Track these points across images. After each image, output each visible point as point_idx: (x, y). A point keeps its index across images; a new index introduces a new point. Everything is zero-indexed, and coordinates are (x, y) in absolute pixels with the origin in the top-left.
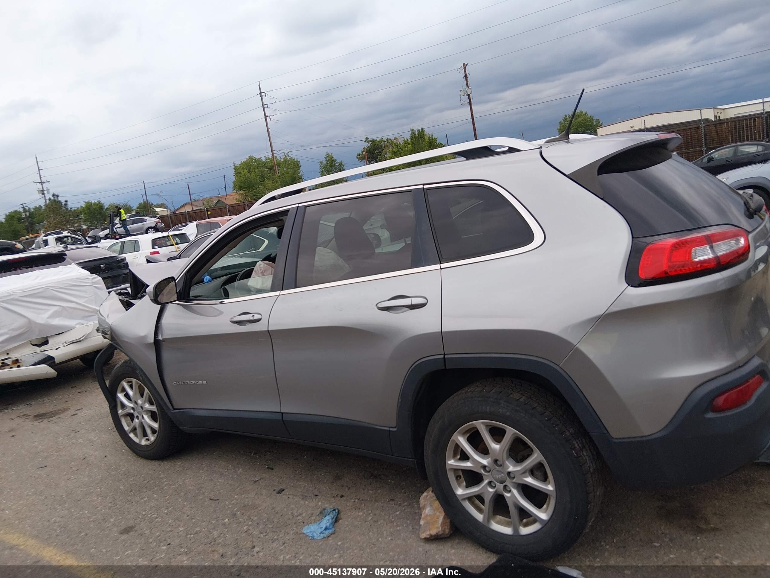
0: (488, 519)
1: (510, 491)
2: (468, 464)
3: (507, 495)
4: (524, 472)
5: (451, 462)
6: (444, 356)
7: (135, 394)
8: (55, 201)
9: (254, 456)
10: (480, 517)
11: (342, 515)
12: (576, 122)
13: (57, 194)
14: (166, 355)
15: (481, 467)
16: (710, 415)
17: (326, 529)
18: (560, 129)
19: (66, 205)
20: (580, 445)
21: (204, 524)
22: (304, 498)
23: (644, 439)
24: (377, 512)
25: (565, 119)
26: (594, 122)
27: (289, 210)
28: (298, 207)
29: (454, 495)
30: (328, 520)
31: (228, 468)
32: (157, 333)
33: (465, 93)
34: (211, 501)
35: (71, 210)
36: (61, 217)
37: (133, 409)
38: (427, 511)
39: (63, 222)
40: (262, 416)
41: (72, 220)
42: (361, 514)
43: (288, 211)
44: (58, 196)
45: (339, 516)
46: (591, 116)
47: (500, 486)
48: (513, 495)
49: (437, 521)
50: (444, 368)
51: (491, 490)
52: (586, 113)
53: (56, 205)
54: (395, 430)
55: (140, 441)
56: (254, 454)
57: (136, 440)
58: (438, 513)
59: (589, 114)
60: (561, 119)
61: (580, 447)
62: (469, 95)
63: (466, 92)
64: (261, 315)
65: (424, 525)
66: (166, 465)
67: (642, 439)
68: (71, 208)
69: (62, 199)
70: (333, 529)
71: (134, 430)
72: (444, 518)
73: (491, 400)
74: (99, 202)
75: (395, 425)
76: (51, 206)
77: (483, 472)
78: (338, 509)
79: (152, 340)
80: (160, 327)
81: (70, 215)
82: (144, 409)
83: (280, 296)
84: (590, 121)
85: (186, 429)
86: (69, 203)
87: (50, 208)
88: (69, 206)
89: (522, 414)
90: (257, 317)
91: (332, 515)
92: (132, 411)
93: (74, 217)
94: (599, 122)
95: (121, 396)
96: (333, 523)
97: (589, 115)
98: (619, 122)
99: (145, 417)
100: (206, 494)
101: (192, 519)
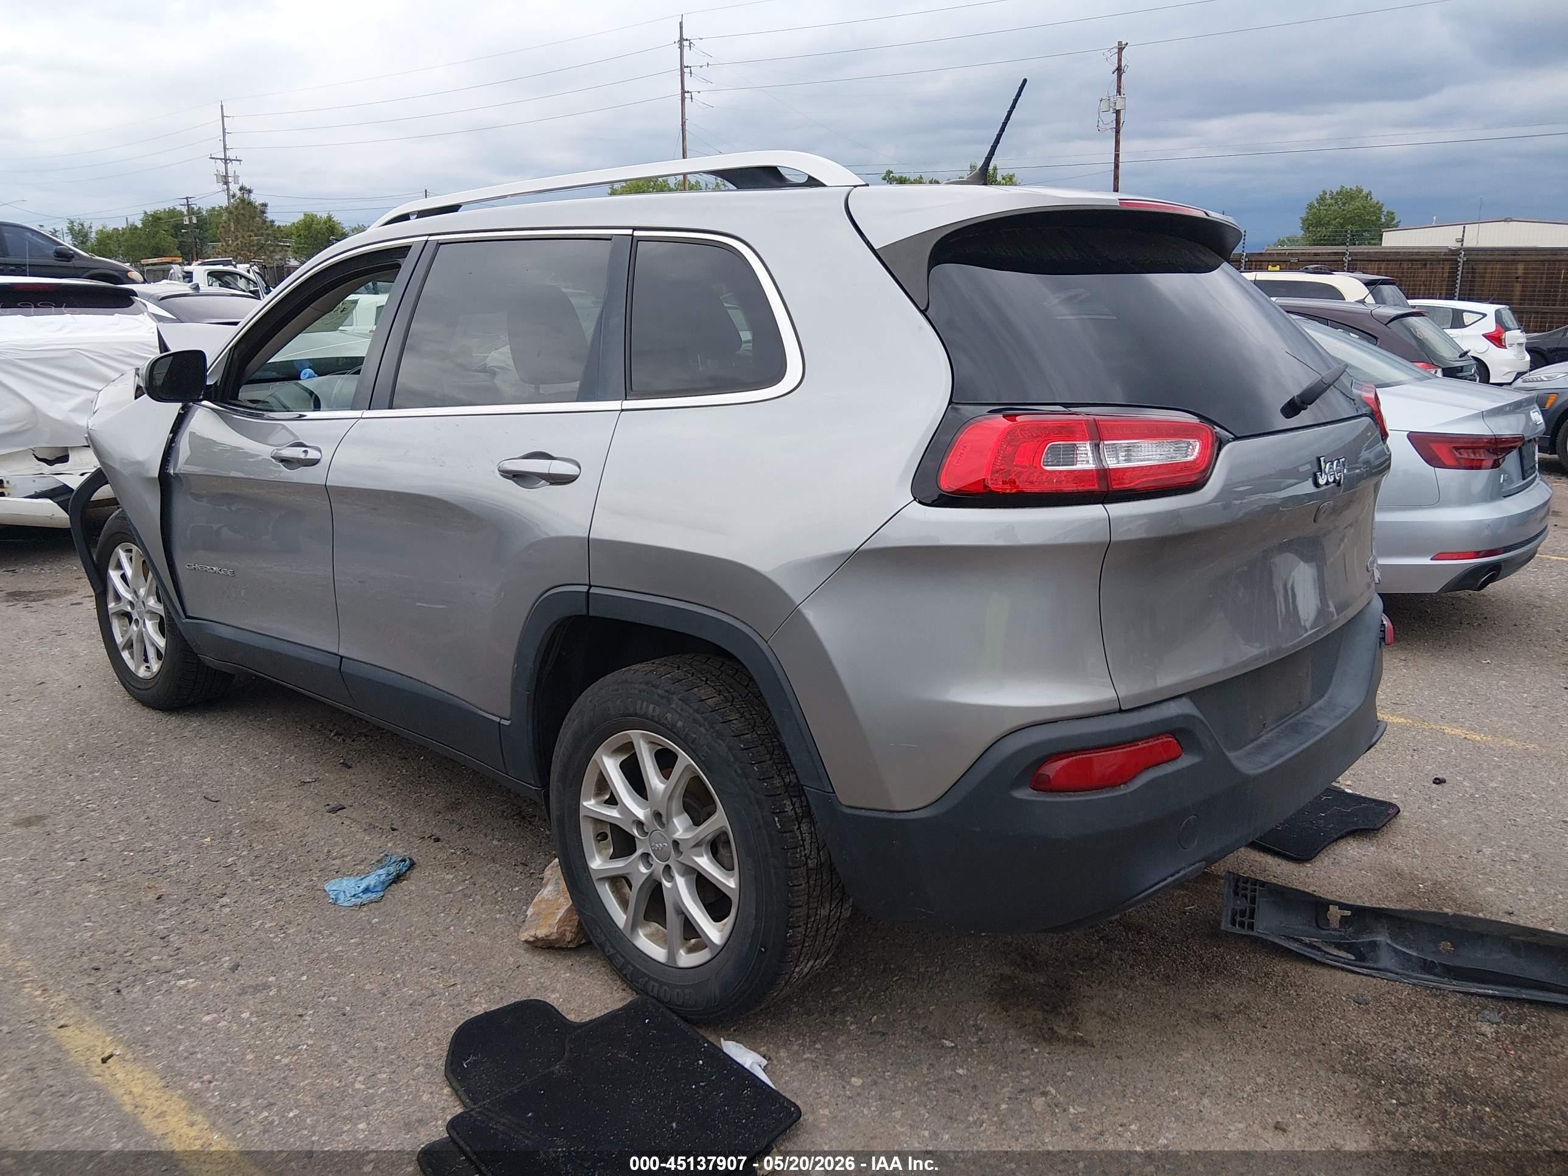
0: (634, 926)
1: (671, 878)
2: (613, 813)
3: (667, 884)
4: (697, 845)
5: (590, 804)
6: (589, 589)
7: (135, 575)
8: (243, 200)
9: (335, 738)
10: (620, 918)
11: (415, 873)
12: (1344, 210)
13: (248, 187)
14: (181, 506)
15: (634, 822)
16: (1024, 794)
17: (366, 890)
18: (1307, 219)
19: (263, 212)
20: (799, 811)
21: (166, 838)
22: (371, 828)
23: (896, 816)
24: (481, 880)
25: (1321, 199)
26: (1382, 217)
27: (410, 247)
28: (427, 241)
29: (586, 867)
30: (380, 876)
31: (274, 751)
32: (168, 461)
33: (1110, 107)
34: (204, 801)
35: (272, 226)
36: (250, 236)
37: (131, 604)
38: (547, 892)
39: (253, 246)
40: (309, 655)
41: (271, 245)
42: (451, 877)
43: (408, 248)
44: (250, 191)
45: (408, 872)
46: (1378, 203)
47: (658, 865)
48: (675, 886)
49: (554, 913)
50: (584, 612)
51: (643, 870)
52: (1369, 194)
53: (244, 209)
54: (507, 723)
55: (138, 667)
56: (335, 735)
57: (131, 664)
58: (562, 900)
59: (1376, 198)
60: (1314, 196)
61: (796, 813)
62: (1118, 112)
63: (1112, 105)
64: (320, 451)
65: (531, 916)
66: (173, 722)
67: (891, 816)
68: (273, 222)
69: (257, 198)
70: (382, 894)
71: (129, 645)
72: (569, 910)
73: (660, 692)
74: (330, 219)
75: (507, 715)
76: (233, 210)
77: (636, 833)
78: (410, 859)
79: (155, 473)
80: (174, 449)
81: (268, 235)
82: (147, 609)
83: (361, 420)
84: (1374, 212)
85: (209, 659)
86: (269, 209)
87: (231, 213)
88: (270, 216)
89: (702, 729)
90: (312, 454)
91: (392, 869)
92: (129, 609)
93: (276, 238)
94: (1393, 219)
95: (114, 575)
96: (387, 884)
97: (1375, 200)
98: (1434, 224)
99: (149, 624)
100: (204, 787)
101: (151, 825)
